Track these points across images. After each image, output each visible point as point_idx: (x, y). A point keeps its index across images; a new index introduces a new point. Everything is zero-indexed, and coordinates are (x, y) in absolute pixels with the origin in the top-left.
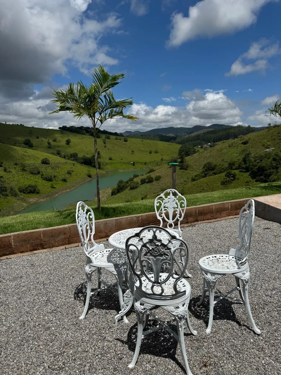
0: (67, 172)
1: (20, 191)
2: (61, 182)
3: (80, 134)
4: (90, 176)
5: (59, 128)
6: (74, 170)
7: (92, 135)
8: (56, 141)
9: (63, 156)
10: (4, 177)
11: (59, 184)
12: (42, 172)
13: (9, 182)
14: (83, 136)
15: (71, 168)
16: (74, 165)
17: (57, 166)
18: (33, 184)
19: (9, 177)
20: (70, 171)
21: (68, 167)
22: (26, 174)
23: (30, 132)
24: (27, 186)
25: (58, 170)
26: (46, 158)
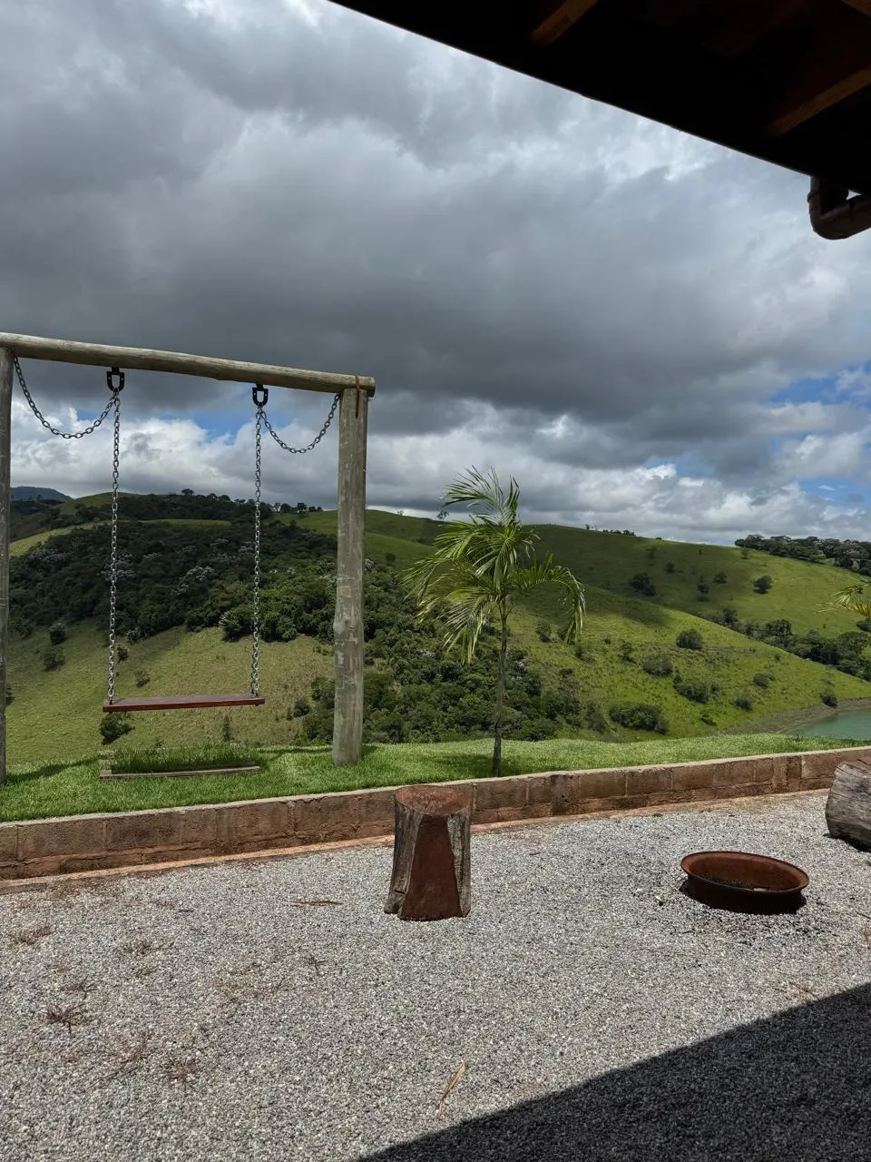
0: (755, 680)
1: (614, 719)
2: (732, 710)
3: (805, 560)
4: (829, 701)
5: (739, 543)
6: (778, 675)
7: (846, 565)
8: (724, 582)
9: (745, 629)
10: (576, 672)
11: (725, 713)
12: (677, 671)
13: (587, 688)
14: (815, 567)
15: (766, 667)
16: (777, 658)
17: (722, 658)
18: (652, 703)
19: (586, 674)
20: (762, 675)
21: (758, 666)
22: (632, 671)
23: (651, 554)
24: (633, 707)
25: (724, 671)
26: (693, 632)
